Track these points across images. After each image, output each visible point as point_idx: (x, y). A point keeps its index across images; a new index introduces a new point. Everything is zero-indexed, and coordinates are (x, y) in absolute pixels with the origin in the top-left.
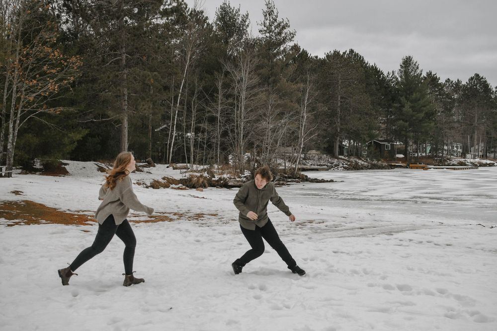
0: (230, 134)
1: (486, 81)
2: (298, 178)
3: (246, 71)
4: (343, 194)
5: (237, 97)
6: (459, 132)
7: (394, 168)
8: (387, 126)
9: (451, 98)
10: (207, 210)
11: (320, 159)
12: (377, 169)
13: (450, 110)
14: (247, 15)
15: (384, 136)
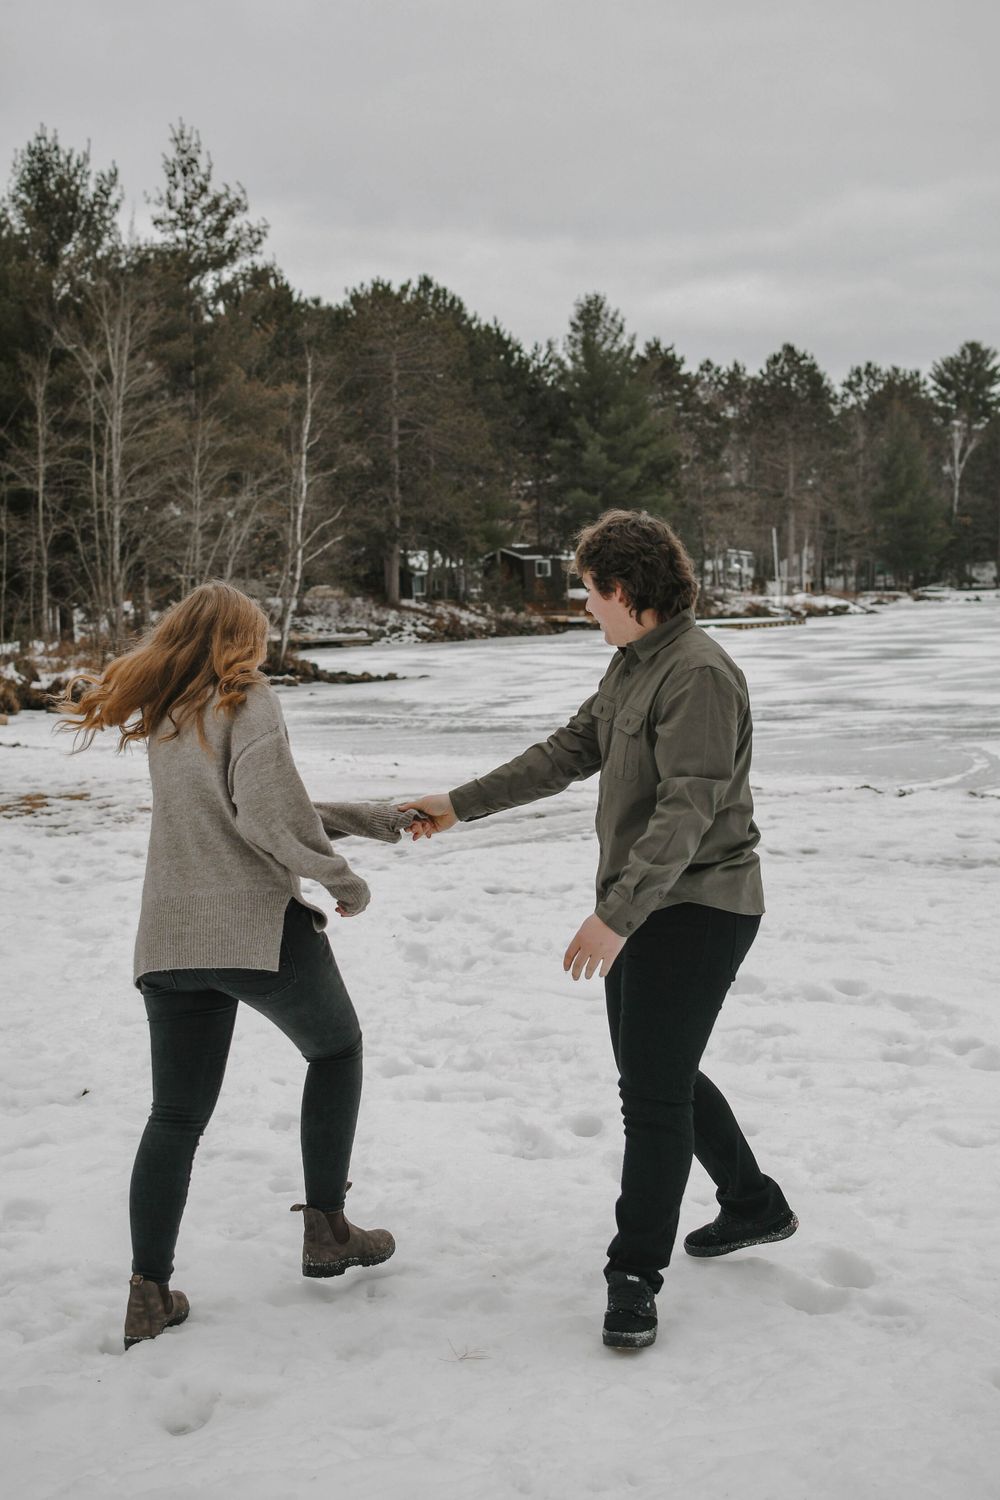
0: (80, 547)
1: (814, 367)
2: (292, 672)
3: (121, 348)
4: (439, 715)
5: (96, 427)
6: (744, 520)
7: (564, 631)
8: (537, 507)
9: (718, 419)
10: (53, 783)
11: (344, 611)
12: (514, 634)
13: (716, 454)
14: (114, 175)
15: (530, 537)
